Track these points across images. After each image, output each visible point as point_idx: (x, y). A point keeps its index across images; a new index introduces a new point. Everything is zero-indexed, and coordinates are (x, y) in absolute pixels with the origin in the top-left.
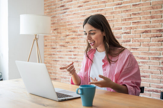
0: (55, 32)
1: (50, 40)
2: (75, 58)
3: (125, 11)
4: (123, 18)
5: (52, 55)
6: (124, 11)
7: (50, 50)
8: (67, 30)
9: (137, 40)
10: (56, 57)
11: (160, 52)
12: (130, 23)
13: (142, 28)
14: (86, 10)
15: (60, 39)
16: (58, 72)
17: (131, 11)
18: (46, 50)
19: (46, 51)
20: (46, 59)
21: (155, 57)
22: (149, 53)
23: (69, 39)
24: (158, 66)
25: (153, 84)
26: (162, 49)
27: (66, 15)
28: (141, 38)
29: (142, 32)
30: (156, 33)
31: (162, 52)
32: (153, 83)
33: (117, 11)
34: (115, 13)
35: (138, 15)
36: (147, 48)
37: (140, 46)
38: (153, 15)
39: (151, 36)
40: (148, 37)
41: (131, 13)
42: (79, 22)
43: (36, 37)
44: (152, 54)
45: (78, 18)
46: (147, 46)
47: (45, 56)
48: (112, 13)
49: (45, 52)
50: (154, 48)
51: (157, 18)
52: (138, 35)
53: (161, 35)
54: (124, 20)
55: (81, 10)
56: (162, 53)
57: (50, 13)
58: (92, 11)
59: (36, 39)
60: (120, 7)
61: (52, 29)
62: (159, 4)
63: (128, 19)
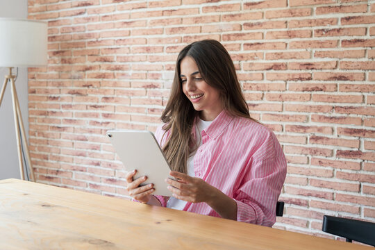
0: (56, 58)
1: (44, 78)
2: (108, 123)
3: (227, 18)
4: (222, 34)
5: (48, 115)
6: (225, 16)
7: (43, 102)
8: (87, 57)
9: (255, 84)
10: (60, 120)
11: (307, 114)
12: (240, 45)
13: (267, 59)
14: (134, 11)
15: (69, 76)
16: (65, 156)
17: (242, 17)
18: (32, 102)
19: (35, 104)
20: (32, 123)
21: (296, 126)
22: (282, 116)
23: (92, 78)
24: (302, 145)
25: (292, 185)
26: (311, 107)
27: (84, 18)
28: (265, 81)
29: (267, 67)
30: (299, 72)
31: (312, 113)
32: (290, 183)
33: (209, 17)
34: (203, 19)
35: (258, 27)
36: (276, 104)
37: (262, 99)
38: (293, 29)
39: (286, 77)
40: (282, 80)
41: (242, 23)
42: (116, 39)
43: (11, 73)
44: (290, 118)
45: (114, 27)
46: (278, 99)
47: (31, 116)
48: (197, 20)
49: (30, 107)
50: (294, 105)
51: (301, 37)
52: (258, 74)
53: (310, 76)
54: (225, 37)
55: (122, 8)
56: (310, 117)
57: (42, 13)
58: (149, 12)
59: (12, 77)
60: (216, 8)
61: (50, 50)
62: (305, 5)
63: (235, 35)
